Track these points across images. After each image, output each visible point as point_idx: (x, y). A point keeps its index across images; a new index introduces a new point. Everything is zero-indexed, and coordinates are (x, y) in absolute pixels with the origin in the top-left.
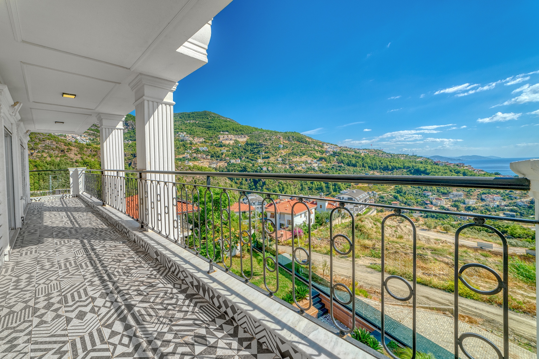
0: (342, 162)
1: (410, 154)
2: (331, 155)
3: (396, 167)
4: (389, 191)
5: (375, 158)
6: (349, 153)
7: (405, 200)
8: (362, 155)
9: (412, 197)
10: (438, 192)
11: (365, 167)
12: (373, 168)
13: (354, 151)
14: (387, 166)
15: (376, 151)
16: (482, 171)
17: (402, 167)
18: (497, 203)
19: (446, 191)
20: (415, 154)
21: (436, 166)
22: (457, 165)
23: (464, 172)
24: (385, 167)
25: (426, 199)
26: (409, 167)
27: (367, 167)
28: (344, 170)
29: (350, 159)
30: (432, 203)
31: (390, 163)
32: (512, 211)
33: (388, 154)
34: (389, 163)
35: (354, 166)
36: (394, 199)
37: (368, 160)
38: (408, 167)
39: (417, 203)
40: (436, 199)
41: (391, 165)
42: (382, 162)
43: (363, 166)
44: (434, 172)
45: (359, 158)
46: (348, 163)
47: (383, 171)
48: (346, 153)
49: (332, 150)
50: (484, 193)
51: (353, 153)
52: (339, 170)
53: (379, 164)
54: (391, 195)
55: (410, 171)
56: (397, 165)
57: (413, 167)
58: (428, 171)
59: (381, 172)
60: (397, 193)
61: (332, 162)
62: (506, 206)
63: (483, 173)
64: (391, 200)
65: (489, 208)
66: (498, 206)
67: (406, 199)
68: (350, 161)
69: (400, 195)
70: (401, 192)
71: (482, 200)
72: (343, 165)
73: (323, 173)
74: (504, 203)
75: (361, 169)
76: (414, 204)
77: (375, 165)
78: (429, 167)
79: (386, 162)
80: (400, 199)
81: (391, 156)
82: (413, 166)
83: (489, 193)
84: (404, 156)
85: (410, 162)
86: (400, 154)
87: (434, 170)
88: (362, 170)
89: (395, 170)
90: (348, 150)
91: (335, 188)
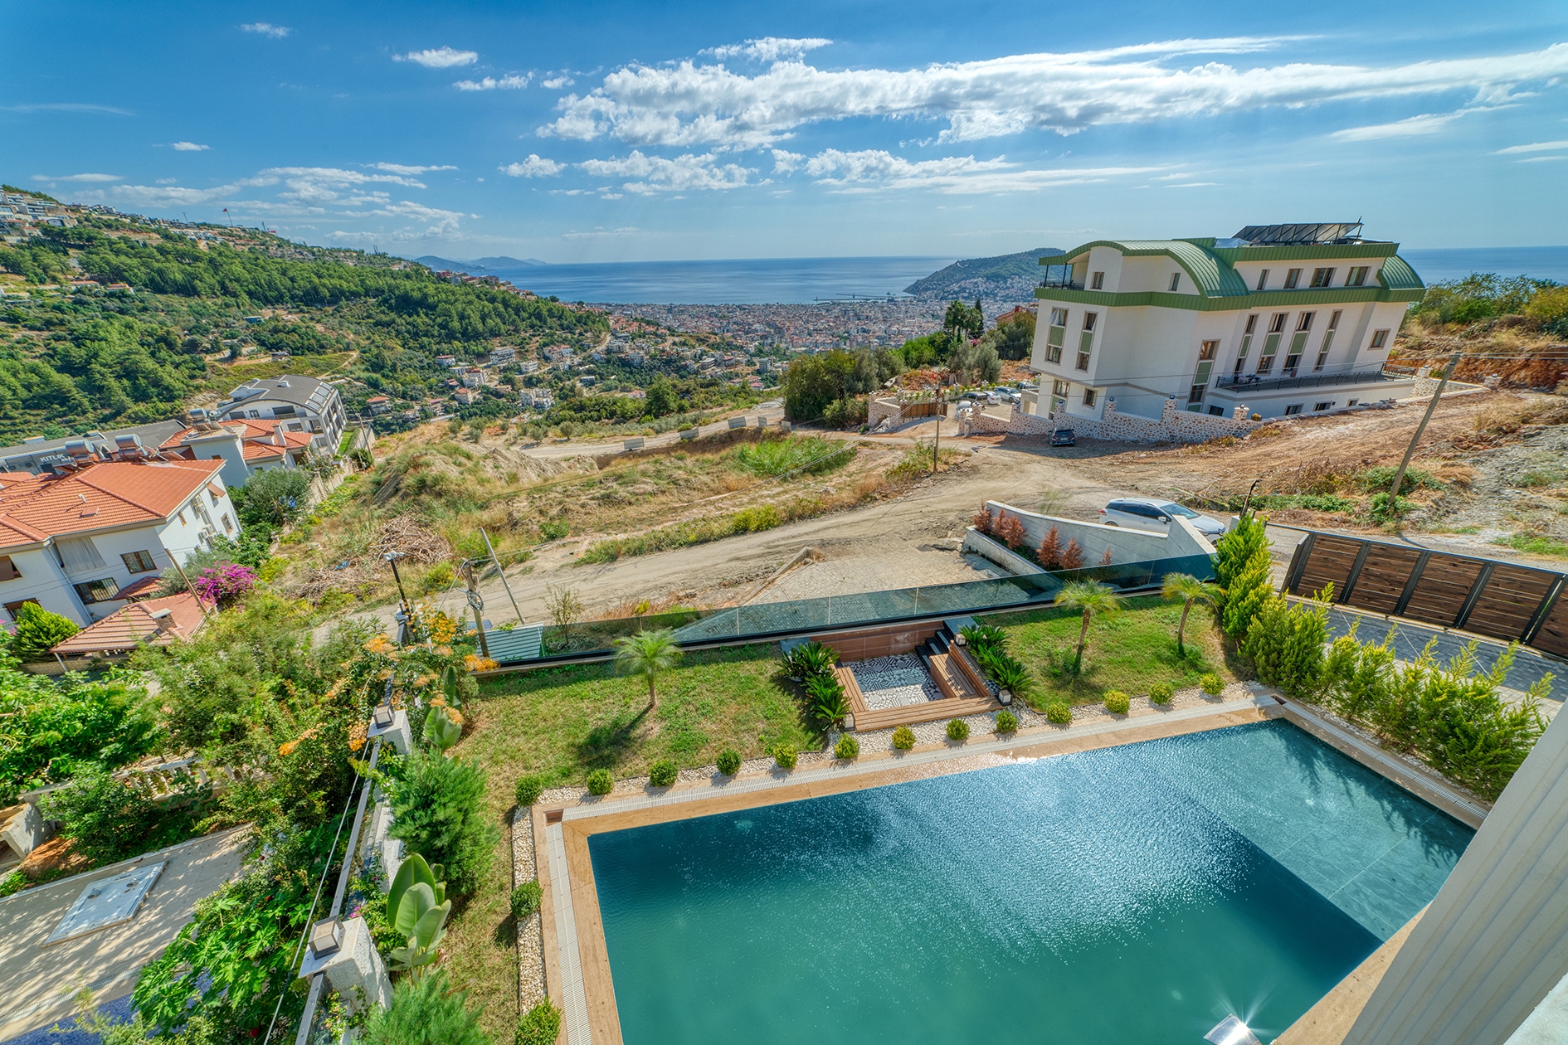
0: (118, 275)
1: (369, 251)
2: (37, 242)
3: (342, 293)
4: (349, 368)
5: (261, 262)
6: (134, 237)
7: (401, 388)
8: (202, 245)
9: (415, 376)
10: (466, 352)
11: (235, 295)
12: (266, 297)
13: (157, 231)
14: (315, 289)
15: (253, 236)
16: (531, 294)
17: (361, 290)
18: (568, 362)
19: (482, 350)
20: (381, 251)
21: (444, 286)
22: (486, 282)
23: (504, 299)
24: (307, 293)
25: (447, 375)
26: (378, 292)
27: (246, 297)
28: (145, 309)
29: (156, 265)
30: (462, 384)
31: (320, 277)
32: (589, 372)
33: (300, 246)
34: (316, 280)
35: (187, 289)
36: (371, 390)
37: (237, 269)
38: (377, 290)
39: (431, 389)
40: (469, 371)
41: (324, 286)
42: (291, 274)
43: (225, 291)
44: (446, 302)
45: (196, 259)
46: (152, 280)
47: (306, 305)
48: (126, 240)
49: (30, 218)
50: (545, 345)
51: (156, 240)
52: (122, 312)
53: (282, 282)
54: (358, 379)
55: (385, 301)
56: (345, 284)
57: (390, 291)
58: (431, 300)
59: (302, 311)
60: (374, 371)
61: (60, 276)
62: (580, 365)
63: (533, 298)
64: (363, 395)
65: (559, 373)
66: (570, 367)
67: (402, 384)
68: (160, 272)
69: (383, 376)
70: (383, 368)
71: (547, 359)
72: (131, 291)
73: (32, 328)
74: (577, 360)
75: (219, 301)
76: (425, 395)
77: (271, 285)
78: (431, 289)
79: (304, 273)
80: (385, 386)
81: (313, 254)
82: (389, 286)
83: (552, 343)
84: (351, 257)
85: (378, 274)
86: (339, 250)
87: (444, 296)
88: (227, 306)
89: (343, 302)
90: (124, 225)
91: (136, 387)
